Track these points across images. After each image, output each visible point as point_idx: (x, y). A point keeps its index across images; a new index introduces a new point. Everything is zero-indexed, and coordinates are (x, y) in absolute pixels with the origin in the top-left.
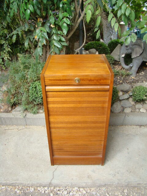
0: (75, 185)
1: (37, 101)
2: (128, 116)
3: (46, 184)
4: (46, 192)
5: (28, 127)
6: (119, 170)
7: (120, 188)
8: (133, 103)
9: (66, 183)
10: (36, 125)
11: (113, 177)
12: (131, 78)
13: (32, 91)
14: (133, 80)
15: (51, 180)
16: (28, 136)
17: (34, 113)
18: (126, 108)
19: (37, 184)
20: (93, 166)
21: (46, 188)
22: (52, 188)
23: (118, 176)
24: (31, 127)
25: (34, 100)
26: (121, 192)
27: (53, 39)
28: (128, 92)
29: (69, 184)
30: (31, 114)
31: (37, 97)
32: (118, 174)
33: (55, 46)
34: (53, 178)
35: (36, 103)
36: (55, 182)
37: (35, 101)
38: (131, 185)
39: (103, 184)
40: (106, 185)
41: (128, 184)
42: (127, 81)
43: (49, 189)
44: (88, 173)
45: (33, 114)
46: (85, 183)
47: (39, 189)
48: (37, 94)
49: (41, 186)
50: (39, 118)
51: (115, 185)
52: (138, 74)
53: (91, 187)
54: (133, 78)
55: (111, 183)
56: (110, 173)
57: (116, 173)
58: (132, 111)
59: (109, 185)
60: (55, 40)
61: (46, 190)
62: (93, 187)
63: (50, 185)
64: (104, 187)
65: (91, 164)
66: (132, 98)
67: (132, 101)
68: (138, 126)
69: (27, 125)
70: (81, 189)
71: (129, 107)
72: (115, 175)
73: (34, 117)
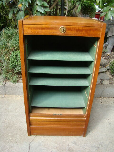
2: (107, 88)
5: (7, 96)
6: (103, 143)
8: (111, 76)
10: (15, 95)
11: (97, 149)
12: (106, 55)
13: (12, 59)
14: (109, 57)
16: (6, 105)
17: (14, 82)
18: (104, 80)
20: (73, 137)
23: (102, 148)
24: (9, 96)
25: (14, 68)
27: (36, 4)
28: (105, 66)
30: (10, 83)
31: (17, 65)
32: (102, 146)
33: (37, 11)
34: (30, 149)
35: (16, 72)
37: (15, 70)
42: (103, 57)
44: (69, 145)
45: (12, 83)
48: (17, 61)
50: (19, 87)
52: (112, 53)
54: (108, 55)
56: (93, 146)
57: (99, 145)
58: (110, 84)
60: (38, 5)
65: (72, 135)
66: (109, 71)
67: (110, 74)
69: (6, 94)
71: (107, 80)
72: (98, 148)
73: (13, 86)
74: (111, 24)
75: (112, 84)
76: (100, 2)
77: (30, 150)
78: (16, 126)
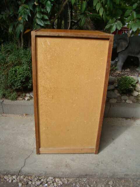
0: (50, 174)
1: (15, 86)
2: (113, 106)
3: (15, 172)
4: (14, 181)
5: (5, 115)
6: (104, 160)
7: (104, 180)
8: (119, 95)
9: (39, 172)
11: (96, 166)
12: (116, 73)
13: (11, 74)
14: (119, 74)
15: (22, 168)
16: (3, 124)
17: (12, 99)
18: (111, 98)
19: (5, 171)
21: (14, 177)
22: (22, 177)
23: (102, 165)
24: (7, 115)
25: (13, 84)
26: (105, 184)
27: (36, 17)
28: (114, 84)
29: (42, 172)
30: (8, 100)
31: (16, 81)
32: (102, 163)
33: (37, 24)
34: (24, 165)
35: (14, 88)
36: (26, 169)
38: (117, 175)
39: (84, 174)
40: (86, 175)
41: (113, 175)
42: (112, 75)
43: (18, 178)
44: (66, 162)
45: (10, 101)
46: (62, 172)
47: (5, 177)
49: (9, 174)
50: (17, 105)
51: (98, 175)
52: (123, 70)
53: (68, 178)
54: (118, 72)
55: (94, 174)
56: (93, 163)
57: (99, 162)
58: (117, 102)
59: (91, 175)
60: (38, 18)
61: (14, 179)
62: (71, 178)
63: (19, 173)
64: (85, 178)
66: (117, 90)
67: (118, 93)
68: (124, 119)
69: (3, 113)
70: (57, 180)
71: (115, 98)
72: (98, 165)
73: (11, 104)
74: (120, 39)
75: (120, 102)
76: (104, 15)
77: (26, 165)
78: (12, 143)
